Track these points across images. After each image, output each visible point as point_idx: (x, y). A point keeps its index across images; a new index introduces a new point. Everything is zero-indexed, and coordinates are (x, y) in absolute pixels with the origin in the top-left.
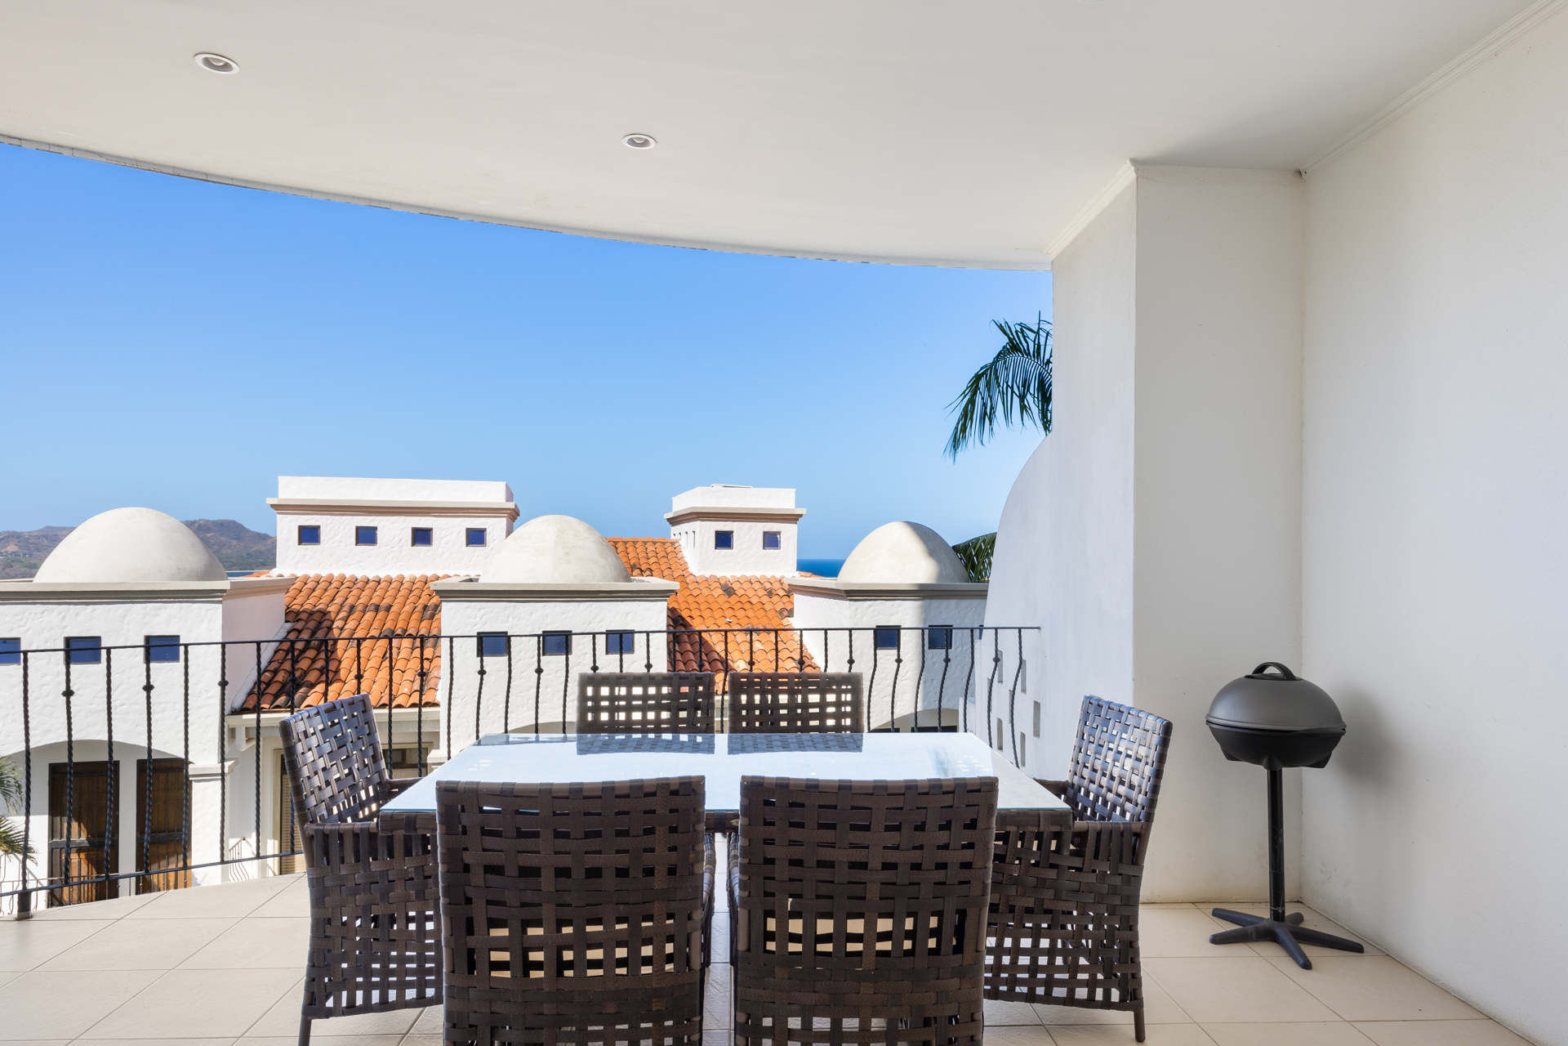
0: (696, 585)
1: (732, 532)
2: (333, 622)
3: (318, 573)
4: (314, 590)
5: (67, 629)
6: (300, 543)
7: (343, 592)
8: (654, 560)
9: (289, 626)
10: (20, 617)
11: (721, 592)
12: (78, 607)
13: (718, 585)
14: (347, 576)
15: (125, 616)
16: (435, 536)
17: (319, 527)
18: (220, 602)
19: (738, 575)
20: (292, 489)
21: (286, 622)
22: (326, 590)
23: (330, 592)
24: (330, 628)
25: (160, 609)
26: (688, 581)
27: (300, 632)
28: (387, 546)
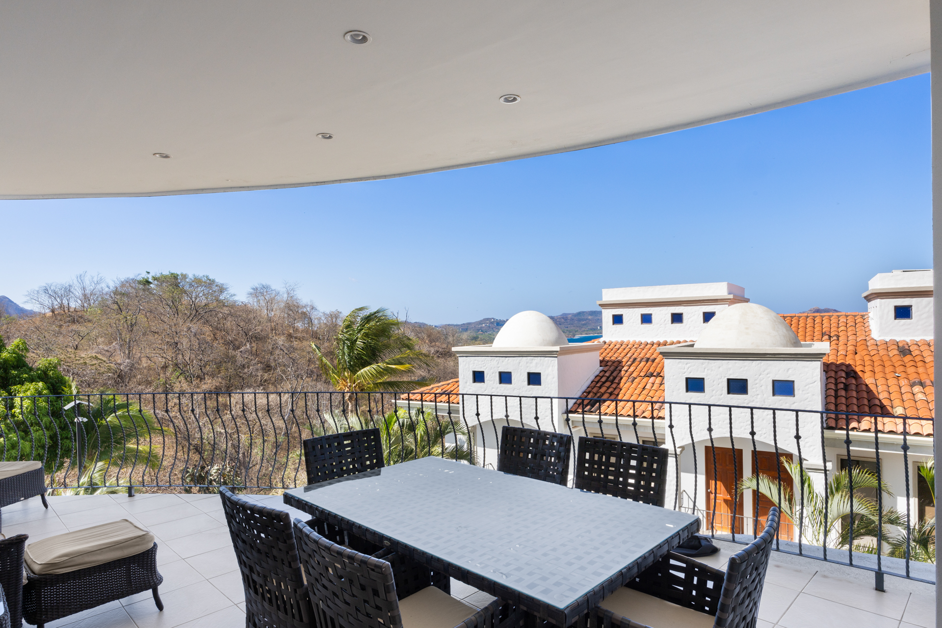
0: (875, 347)
1: (911, 306)
2: (623, 367)
3: (622, 340)
4: (618, 349)
5: (500, 368)
6: (613, 324)
7: (633, 350)
8: (842, 328)
9: (601, 368)
10: (483, 362)
11: (896, 352)
12: (503, 358)
13: (896, 347)
14: (637, 341)
15: (520, 363)
16: (685, 317)
17: (622, 315)
18: (556, 357)
19: (918, 339)
20: (610, 295)
21: (601, 366)
22: (624, 349)
23: (626, 351)
24: (620, 371)
25: (533, 360)
26: (869, 344)
27: (605, 372)
28: (658, 324)
